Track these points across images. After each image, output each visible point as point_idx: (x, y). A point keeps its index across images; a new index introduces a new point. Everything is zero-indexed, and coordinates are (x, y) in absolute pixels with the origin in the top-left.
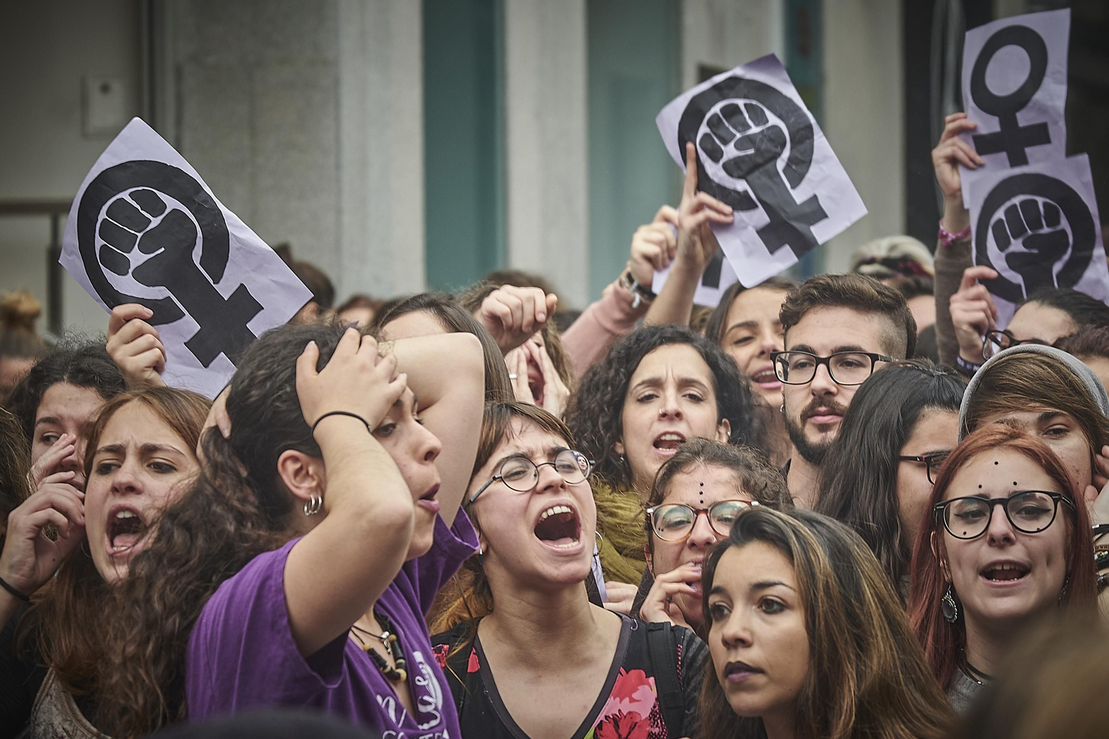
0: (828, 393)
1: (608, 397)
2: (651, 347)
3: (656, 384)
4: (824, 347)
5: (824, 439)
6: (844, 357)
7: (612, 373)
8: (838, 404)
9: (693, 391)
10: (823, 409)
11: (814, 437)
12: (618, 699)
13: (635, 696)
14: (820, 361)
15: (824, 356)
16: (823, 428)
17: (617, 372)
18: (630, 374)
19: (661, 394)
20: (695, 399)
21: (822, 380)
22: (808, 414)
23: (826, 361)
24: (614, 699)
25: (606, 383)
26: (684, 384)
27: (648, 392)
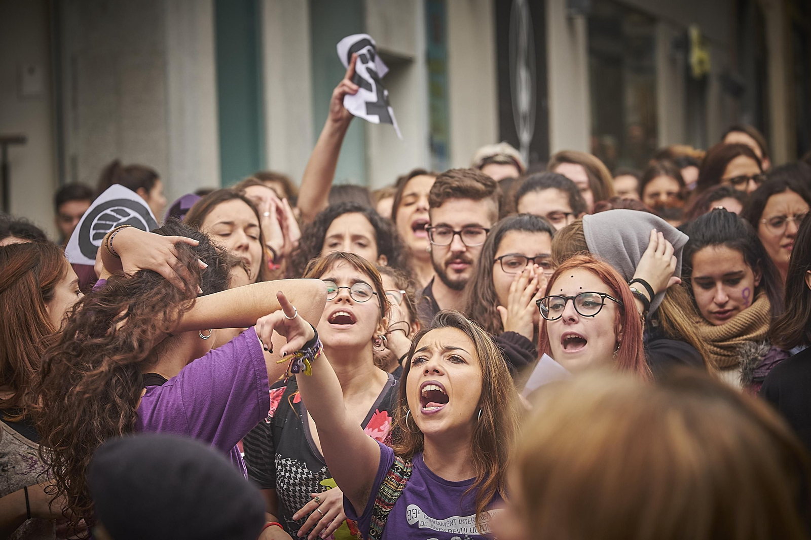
0: (462, 252)
1: (313, 244)
2: (338, 215)
3: (339, 237)
4: (458, 225)
5: (459, 277)
6: (470, 230)
7: (315, 230)
8: (467, 257)
9: (361, 241)
10: (458, 261)
11: (453, 276)
12: (371, 429)
13: (381, 428)
14: (455, 233)
15: (457, 230)
16: (458, 271)
17: (319, 229)
18: (326, 230)
19: (342, 242)
20: (362, 246)
21: (457, 246)
22: (448, 263)
23: (459, 233)
24: (368, 429)
25: (313, 235)
26: (355, 238)
27: (335, 241)
